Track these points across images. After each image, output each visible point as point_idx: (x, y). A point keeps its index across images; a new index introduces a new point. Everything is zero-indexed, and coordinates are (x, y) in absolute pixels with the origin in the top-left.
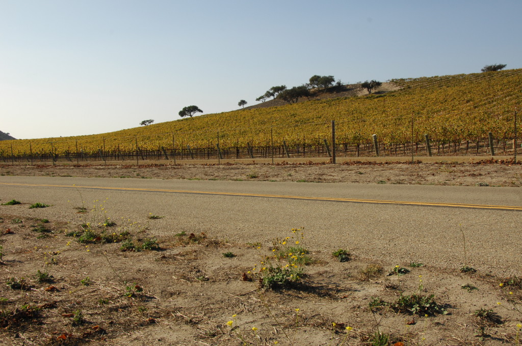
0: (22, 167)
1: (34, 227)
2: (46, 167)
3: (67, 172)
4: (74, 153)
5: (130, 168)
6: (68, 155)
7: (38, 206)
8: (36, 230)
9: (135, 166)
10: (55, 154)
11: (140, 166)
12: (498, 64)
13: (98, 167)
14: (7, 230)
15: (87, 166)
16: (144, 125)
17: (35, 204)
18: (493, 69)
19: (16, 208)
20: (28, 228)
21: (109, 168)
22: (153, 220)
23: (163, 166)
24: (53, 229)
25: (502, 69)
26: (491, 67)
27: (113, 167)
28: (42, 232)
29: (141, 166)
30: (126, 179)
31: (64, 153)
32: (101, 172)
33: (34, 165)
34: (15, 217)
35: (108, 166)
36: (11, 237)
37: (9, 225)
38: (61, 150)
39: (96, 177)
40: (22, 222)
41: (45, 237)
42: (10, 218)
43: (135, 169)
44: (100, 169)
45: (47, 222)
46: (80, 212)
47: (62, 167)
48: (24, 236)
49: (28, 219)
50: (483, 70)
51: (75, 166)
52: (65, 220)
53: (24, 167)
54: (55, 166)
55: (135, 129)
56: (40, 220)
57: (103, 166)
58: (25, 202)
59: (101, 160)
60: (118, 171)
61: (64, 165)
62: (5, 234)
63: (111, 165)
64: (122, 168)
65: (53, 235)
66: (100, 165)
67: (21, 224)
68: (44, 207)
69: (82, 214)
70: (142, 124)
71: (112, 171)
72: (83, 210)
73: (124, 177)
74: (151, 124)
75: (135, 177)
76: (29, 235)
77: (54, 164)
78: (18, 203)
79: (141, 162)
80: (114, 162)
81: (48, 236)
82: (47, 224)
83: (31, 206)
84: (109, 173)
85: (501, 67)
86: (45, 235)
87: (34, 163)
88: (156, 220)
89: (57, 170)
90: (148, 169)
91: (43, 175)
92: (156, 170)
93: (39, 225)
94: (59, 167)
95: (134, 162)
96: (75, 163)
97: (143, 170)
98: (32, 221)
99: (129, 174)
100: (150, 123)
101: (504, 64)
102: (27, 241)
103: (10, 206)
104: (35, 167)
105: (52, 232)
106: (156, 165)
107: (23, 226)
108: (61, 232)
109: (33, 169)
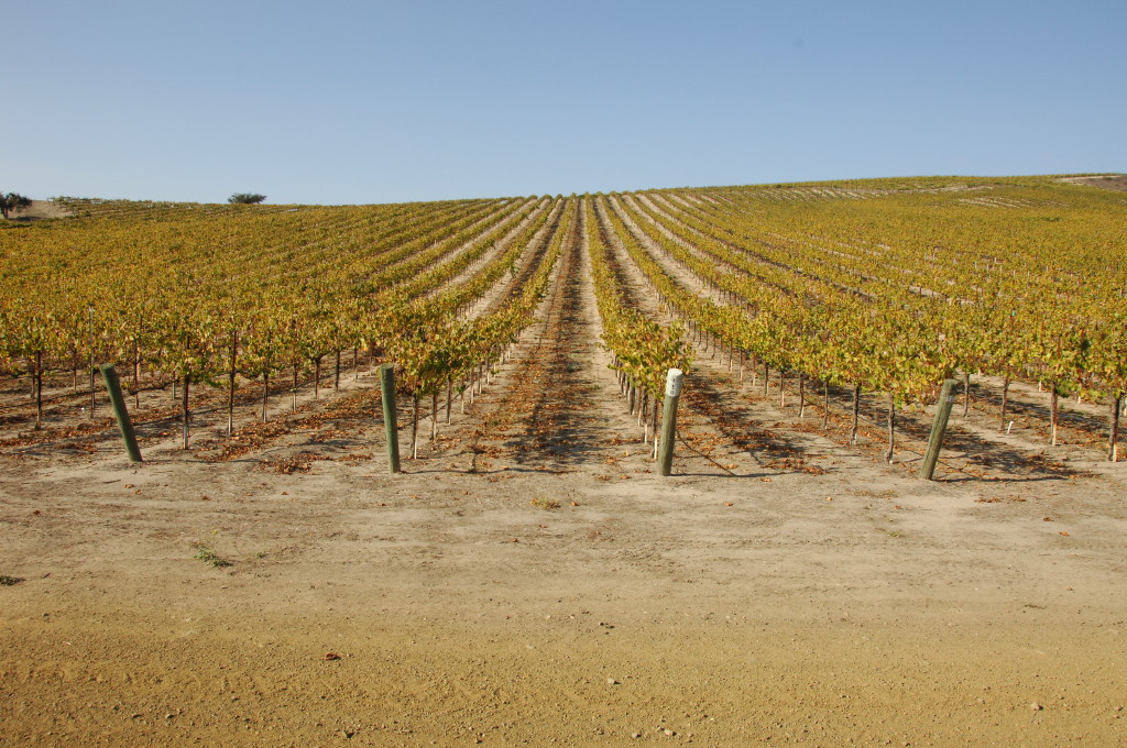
12: (253, 194)
18: (247, 201)
25: (261, 203)
26: (243, 196)
50: (230, 201)
85: (258, 199)
101: (263, 195)
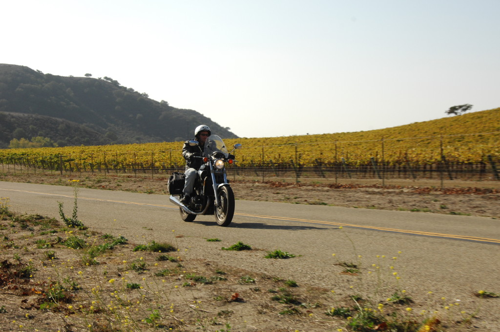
0: (248, 184)
1: (274, 292)
2: (284, 186)
3: (318, 196)
4: (329, 163)
5: (428, 194)
6: (319, 167)
7: (278, 255)
8: (277, 299)
9: (436, 190)
10: (300, 165)
11: (447, 191)
13: (370, 190)
14: (234, 294)
15: (351, 186)
16: (453, 115)
17: (273, 250)
19: (244, 257)
20: (265, 293)
21: (389, 193)
22: (483, 301)
23: (491, 192)
24: (305, 300)
27: (397, 191)
28: (286, 303)
29: (449, 190)
30: (422, 213)
31: (313, 163)
32: (376, 199)
33: (266, 183)
34: (243, 273)
35: (388, 188)
36: (239, 307)
37: (235, 287)
38: (308, 157)
39: (368, 207)
40: (254, 282)
41: (292, 313)
42: (236, 273)
43: (437, 196)
44: (374, 193)
45: (294, 285)
46: (346, 272)
47: (310, 187)
48: (259, 308)
49: (264, 278)
51: (331, 186)
52: (323, 285)
53: (251, 185)
54: (299, 184)
55: (435, 122)
56: (282, 280)
57: (378, 187)
58: (257, 246)
59: (374, 177)
60: (406, 198)
61: (313, 185)
62: (230, 302)
63: (394, 187)
64: (412, 194)
65: (304, 311)
66: (375, 186)
67: (253, 287)
68: (286, 257)
69: (351, 277)
70: (450, 113)
71: (395, 198)
72: (351, 268)
73: (418, 211)
74: (468, 112)
75: (438, 212)
76: (267, 307)
77: (298, 182)
78: (247, 248)
79: (448, 183)
80: (397, 181)
81: (297, 311)
82: (294, 289)
83: (266, 254)
84: (390, 202)
86: (293, 309)
87: (266, 179)
88: (490, 300)
89: (303, 193)
90: (461, 198)
91: (280, 200)
92: (478, 201)
93: (283, 291)
94: (305, 187)
95: (435, 182)
96: (332, 180)
97: (452, 198)
98: (270, 281)
99: (426, 205)
100: (465, 110)
102: (263, 317)
103: (235, 252)
104: (268, 185)
105: (303, 304)
106: (477, 191)
107: (256, 290)
108: (318, 306)
109: (265, 188)
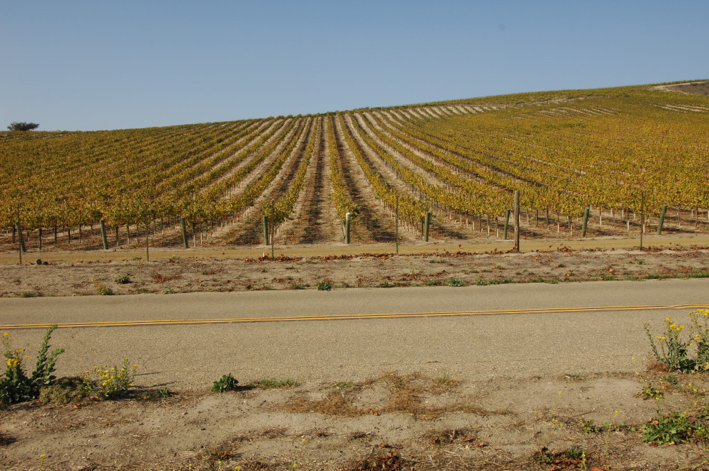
12: (28, 122)
18: (23, 128)
25: (35, 130)
50: (9, 128)
85: (33, 126)
101: (36, 123)
